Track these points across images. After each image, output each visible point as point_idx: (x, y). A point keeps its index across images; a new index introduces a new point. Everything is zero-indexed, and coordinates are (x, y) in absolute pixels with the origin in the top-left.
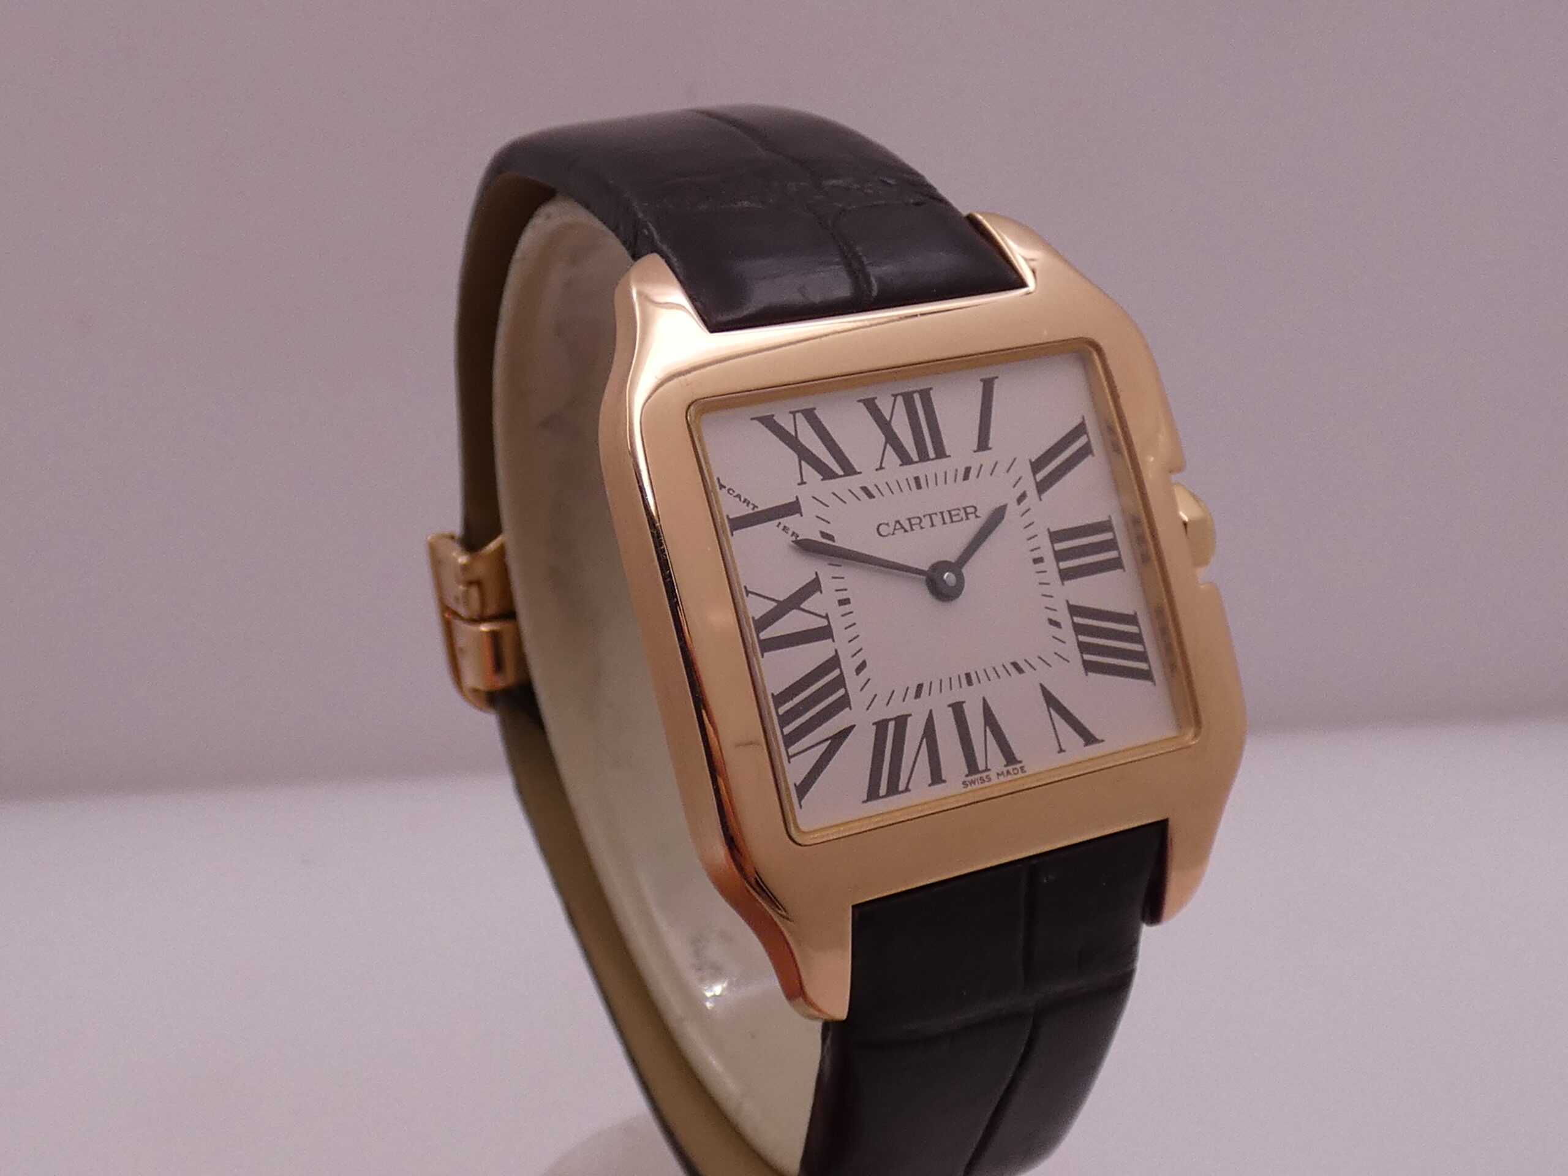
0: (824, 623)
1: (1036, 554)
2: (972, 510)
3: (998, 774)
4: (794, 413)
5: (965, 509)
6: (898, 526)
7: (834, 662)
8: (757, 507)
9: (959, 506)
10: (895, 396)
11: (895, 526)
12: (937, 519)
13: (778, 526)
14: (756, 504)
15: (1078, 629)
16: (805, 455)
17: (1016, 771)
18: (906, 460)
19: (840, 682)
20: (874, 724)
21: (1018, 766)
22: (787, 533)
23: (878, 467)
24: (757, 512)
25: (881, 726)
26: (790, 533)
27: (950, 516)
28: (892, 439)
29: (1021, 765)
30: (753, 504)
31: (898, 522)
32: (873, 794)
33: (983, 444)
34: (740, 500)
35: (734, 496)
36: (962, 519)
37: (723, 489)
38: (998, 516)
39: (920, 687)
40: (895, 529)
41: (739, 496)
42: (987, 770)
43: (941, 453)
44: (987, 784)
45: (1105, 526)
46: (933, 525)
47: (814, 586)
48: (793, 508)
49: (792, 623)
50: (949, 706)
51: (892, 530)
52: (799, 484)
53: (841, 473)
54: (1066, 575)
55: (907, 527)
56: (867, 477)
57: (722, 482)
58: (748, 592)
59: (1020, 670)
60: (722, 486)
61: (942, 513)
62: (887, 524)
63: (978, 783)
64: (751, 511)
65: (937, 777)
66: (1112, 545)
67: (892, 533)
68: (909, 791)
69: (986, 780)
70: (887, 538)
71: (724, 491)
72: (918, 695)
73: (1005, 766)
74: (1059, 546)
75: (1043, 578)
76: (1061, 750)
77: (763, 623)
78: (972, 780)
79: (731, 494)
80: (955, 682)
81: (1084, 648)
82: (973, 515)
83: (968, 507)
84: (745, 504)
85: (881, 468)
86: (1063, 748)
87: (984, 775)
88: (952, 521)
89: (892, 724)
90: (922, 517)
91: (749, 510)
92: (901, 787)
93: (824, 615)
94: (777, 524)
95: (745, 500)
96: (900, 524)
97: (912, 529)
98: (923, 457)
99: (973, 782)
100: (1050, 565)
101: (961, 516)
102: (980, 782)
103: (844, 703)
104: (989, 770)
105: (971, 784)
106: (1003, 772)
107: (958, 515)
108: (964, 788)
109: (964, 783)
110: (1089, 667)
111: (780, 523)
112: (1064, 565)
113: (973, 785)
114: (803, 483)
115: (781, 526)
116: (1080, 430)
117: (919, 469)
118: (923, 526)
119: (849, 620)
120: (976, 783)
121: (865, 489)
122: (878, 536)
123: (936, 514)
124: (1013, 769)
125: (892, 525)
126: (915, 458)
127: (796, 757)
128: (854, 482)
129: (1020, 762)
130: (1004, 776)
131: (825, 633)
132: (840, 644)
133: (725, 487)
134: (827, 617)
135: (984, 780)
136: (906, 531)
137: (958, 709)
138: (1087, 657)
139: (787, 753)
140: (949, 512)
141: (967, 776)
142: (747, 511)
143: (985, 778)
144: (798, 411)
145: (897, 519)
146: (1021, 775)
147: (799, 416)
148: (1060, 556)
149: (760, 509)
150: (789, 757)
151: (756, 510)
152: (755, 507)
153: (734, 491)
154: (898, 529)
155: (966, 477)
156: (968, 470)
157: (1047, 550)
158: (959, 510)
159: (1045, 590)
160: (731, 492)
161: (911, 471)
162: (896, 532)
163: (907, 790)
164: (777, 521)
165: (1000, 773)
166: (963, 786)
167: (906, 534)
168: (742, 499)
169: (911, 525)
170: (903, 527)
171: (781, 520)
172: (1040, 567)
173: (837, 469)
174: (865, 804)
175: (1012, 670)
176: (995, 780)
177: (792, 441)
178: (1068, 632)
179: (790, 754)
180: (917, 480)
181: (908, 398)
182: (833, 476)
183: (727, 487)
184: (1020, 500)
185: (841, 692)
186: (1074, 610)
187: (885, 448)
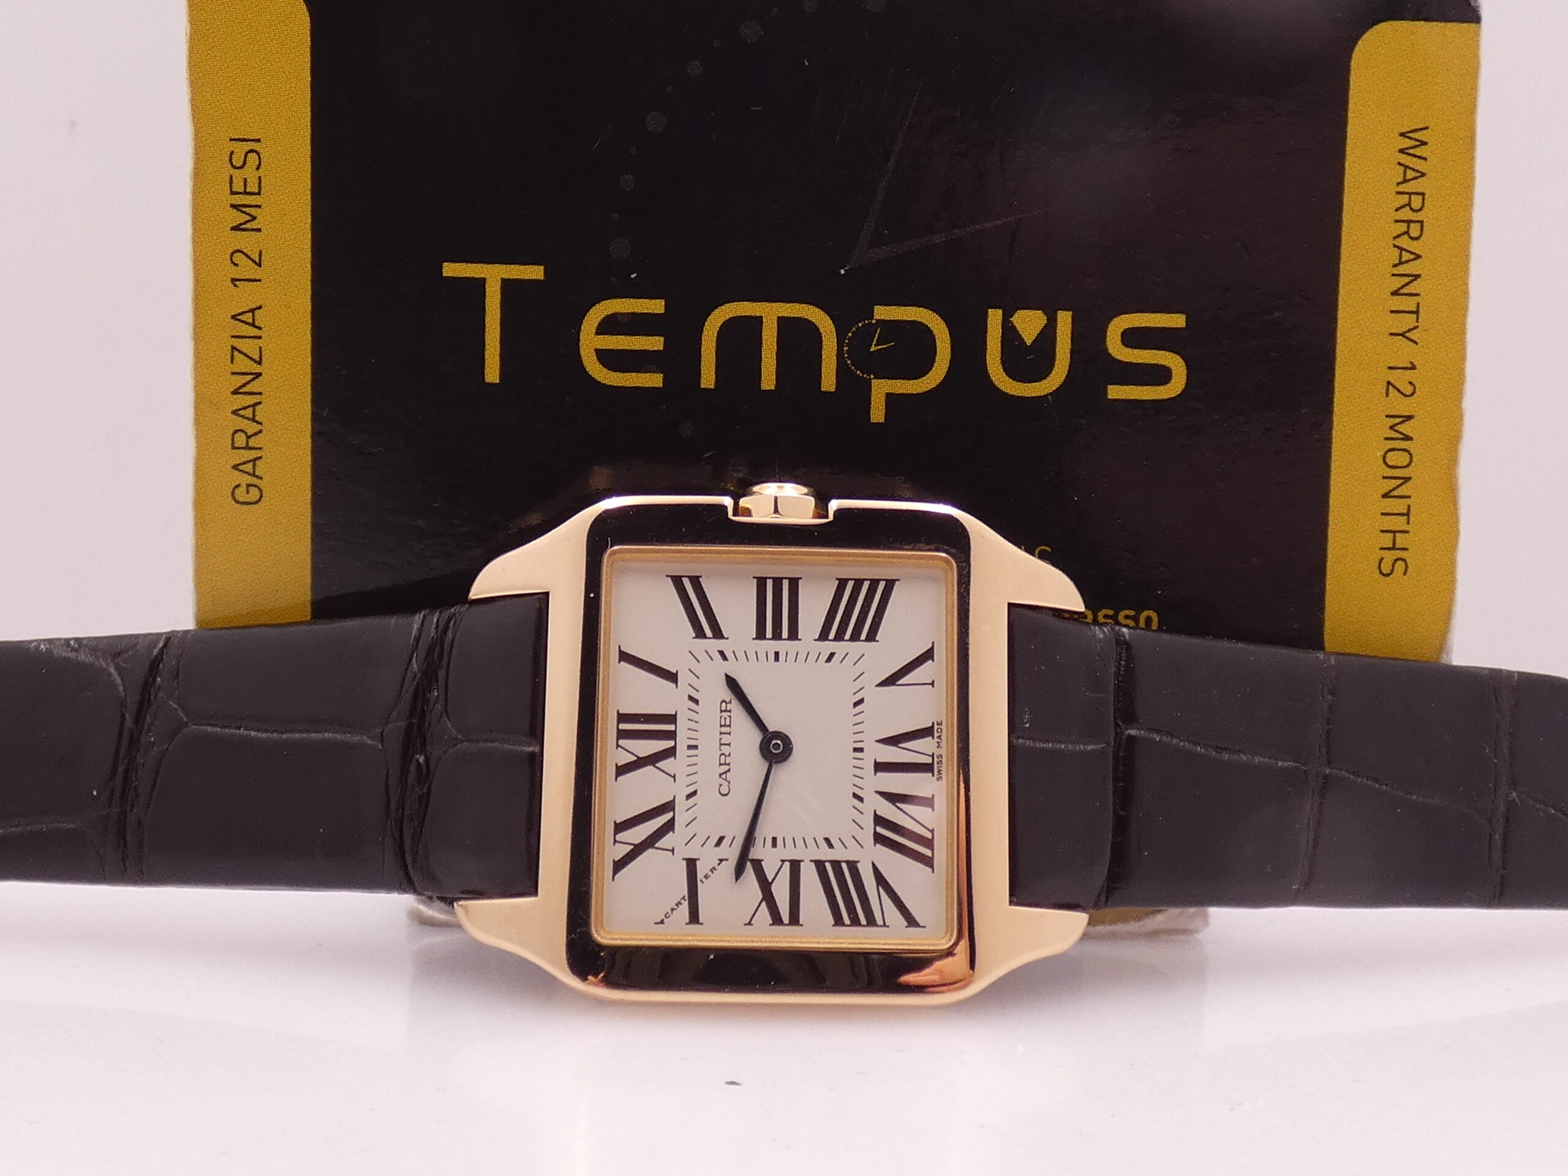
0: (787, 864)
1: (772, 657)
2: (724, 705)
3: (938, 747)
4: (615, 841)
5: (722, 711)
6: (724, 776)
7: (820, 865)
8: (685, 896)
9: (719, 715)
10: (618, 746)
11: (723, 779)
12: (726, 739)
13: (703, 882)
14: (682, 896)
15: (839, 637)
16: (650, 842)
17: (939, 730)
18: (671, 752)
19: (836, 864)
20: (875, 845)
21: (936, 727)
22: (710, 876)
23: (672, 779)
24: (688, 895)
25: (879, 839)
26: (710, 873)
28: (653, 759)
29: (935, 724)
30: (681, 899)
31: (720, 775)
32: (928, 862)
33: (672, 677)
34: (676, 908)
35: (672, 913)
36: (730, 717)
37: (665, 921)
38: (732, 684)
39: (855, 796)
40: (726, 780)
41: (672, 910)
42: (933, 756)
43: (672, 719)
44: (944, 760)
45: (761, 584)
46: (729, 744)
47: (757, 865)
48: (691, 864)
49: (781, 892)
50: (875, 774)
51: (725, 782)
52: (673, 854)
53: (671, 814)
54: (793, 635)
55: (726, 768)
56: (680, 791)
57: (659, 921)
59: (861, 701)
60: (662, 922)
61: (721, 733)
62: (721, 785)
64: (687, 901)
65: (928, 802)
66: (778, 582)
67: (727, 783)
71: (666, 920)
72: (861, 799)
73: (933, 738)
74: (769, 634)
75: (791, 657)
76: (932, 684)
77: (776, 917)
79: (669, 916)
80: (858, 763)
81: (855, 637)
82: (728, 705)
83: (721, 707)
84: (680, 905)
85: (674, 777)
86: (931, 682)
87: (936, 760)
88: (729, 726)
89: (879, 829)
90: (721, 752)
91: (686, 904)
92: (929, 836)
93: (781, 863)
94: (701, 883)
95: (677, 905)
96: (723, 774)
97: (729, 764)
98: (672, 735)
99: (939, 771)
100: (782, 646)
101: (727, 717)
102: (940, 765)
103: (853, 866)
104: (933, 754)
105: (940, 774)
106: (938, 743)
107: (725, 719)
109: (938, 780)
110: (871, 637)
111: (701, 880)
112: (785, 634)
113: (941, 772)
114: (673, 851)
115: (704, 880)
116: (677, 582)
117: (682, 743)
119: (789, 842)
120: (940, 768)
121: (689, 796)
122: (729, 796)
123: (720, 739)
124: (938, 732)
125: (721, 781)
126: (671, 743)
127: (886, 920)
128: (681, 805)
129: (933, 724)
130: (941, 742)
131: (795, 866)
132: (807, 855)
133: (663, 920)
134: (783, 861)
135: (941, 761)
136: (729, 770)
137: (879, 767)
138: (863, 637)
139: (881, 926)
140: (721, 726)
141: (933, 775)
142: (685, 905)
143: (938, 760)
144: (614, 837)
145: (718, 775)
146: (944, 727)
147: (619, 837)
148: (777, 636)
149: (686, 894)
150: (885, 925)
151: (686, 898)
152: (683, 898)
153: (668, 913)
154: (726, 776)
155: (696, 702)
156: (691, 698)
157: (771, 646)
158: (721, 717)
159: (802, 657)
161: (681, 750)
162: (728, 780)
163: (932, 831)
164: (699, 883)
165: (938, 745)
166: (940, 781)
167: (731, 770)
169: (725, 764)
170: (726, 772)
171: (699, 879)
172: (782, 657)
173: (668, 816)
174: (935, 871)
175: (859, 708)
176: (943, 751)
177: (637, 850)
178: (840, 648)
179: (882, 924)
180: (690, 747)
181: (622, 734)
182: (673, 820)
183: (664, 917)
184: (725, 658)
185: (844, 865)
186: (823, 636)
187: (659, 769)
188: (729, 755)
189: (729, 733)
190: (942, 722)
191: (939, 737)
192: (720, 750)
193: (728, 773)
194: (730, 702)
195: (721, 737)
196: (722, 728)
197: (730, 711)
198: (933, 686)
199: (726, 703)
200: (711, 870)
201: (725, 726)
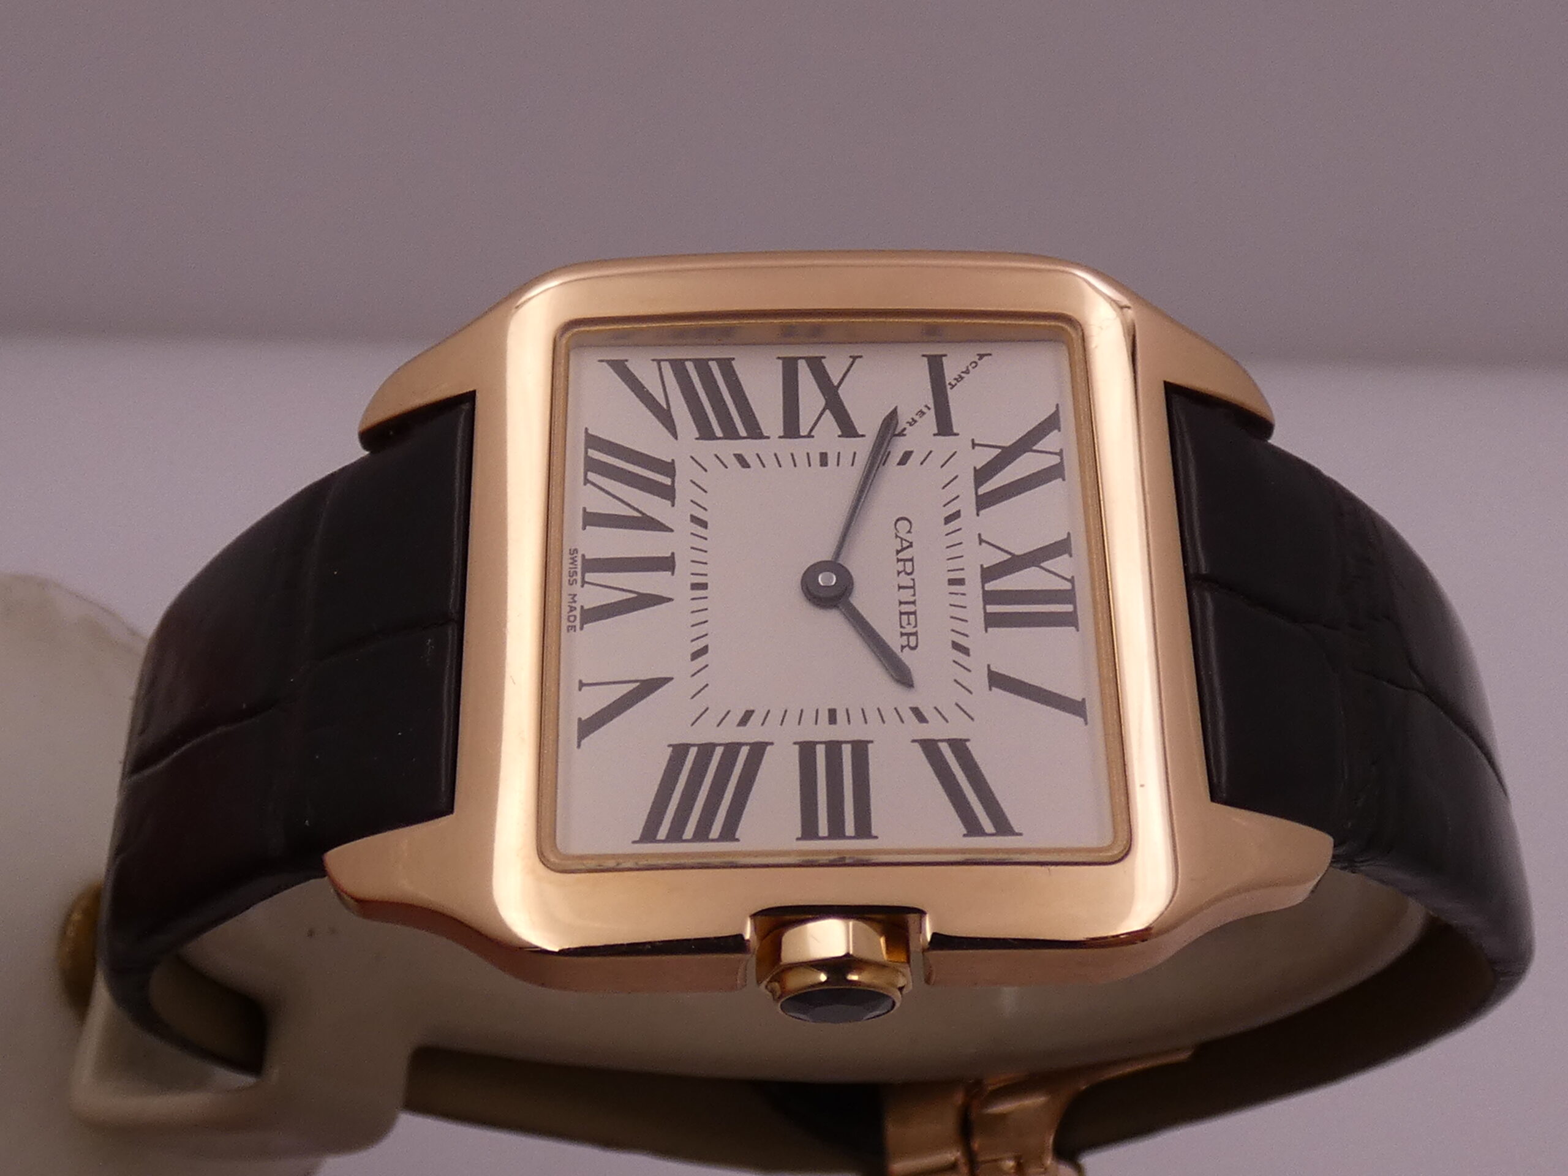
1: (841, 716)
2: (913, 644)
3: (575, 595)
4: (1060, 454)
5: (915, 634)
6: (905, 544)
7: (755, 432)
8: (951, 388)
9: (918, 629)
10: (1072, 581)
11: (905, 540)
12: (906, 595)
13: (926, 406)
14: (955, 389)
15: (732, 749)
16: (1007, 455)
17: (572, 619)
18: (989, 574)
19: (731, 433)
20: (673, 460)
21: (578, 623)
22: (917, 414)
23: (983, 538)
24: (946, 390)
25: (668, 469)
26: (917, 418)
27: (908, 612)
28: (1015, 563)
29: (578, 627)
30: (956, 384)
31: (911, 545)
32: (593, 441)
33: (997, 680)
34: (963, 372)
35: (967, 367)
36: (902, 627)
37: (978, 357)
38: (903, 677)
39: (703, 524)
40: (902, 539)
42: (584, 582)
43: (992, 621)
45: (864, 830)
46: (900, 587)
47: (848, 429)
48: (945, 427)
49: (810, 397)
50: (673, 554)
51: (902, 536)
52: (973, 440)
53: (981, 491)
54: (807, 750)
55: (901, 556)
56: (971, 522)
57: (985, 358)
58: (854, 358)
59: (695, 655)
60: (981, 356)
61: (914, 603)
62: (909, 532)
63: (570, 568)
64: (947, 382)
65: (592, 519)
66: (837, 829)
67: (898, 534)
68: (585, 484)
69: (572, 579)
70: (893, 526)
71: (975, 358)
72: (695, 519)
73: (582, 607)
74: (847, 750)
75: (809, 716)
76: (582, 685)
77: (817, 366)
78: (576, 561)
79: (971, 364)
80: (699, 568)
81: (706, 750)
82: (906, 643)
83: (917, 639)
84: (957, 377)
85: (981, 541)
86: (584, 688)
87: (579, 577)
88: (901, 613)
89: (667, 481)
90: (912, 577)
91: (949, 379)
92: (591, 476)
93: (812, 434)
94: (929, 406)
95: (962, 378)
96: (908, 547)
97: (899, 560)
98: (990, 597)
100: (825, 732)
101: (907, 627)
102: (572, 570)
103: (706, 433)
104: (582, 586)
105: (573, 559)
106: (575, 602)
107: (909, 624)
108: (570, 550)
109: (576, 550)
110: (679, 751)
111: (929, 409)
112: (821, 751)
113: (571, 561)
114: (974, 445)
115: (925, 410)
116: (1003, 827)
117: (974, 588)
118: (901, 575)
119: (801, 460)
120: (571, 566)
121: (957, 515)
122: (897, 518)
123: (914, 595)
124: (575, 617)
125: (909, 537)
126: (989, 586)
127: (657, 368)
128: (967, 504)
129: (582, 628)
130: (570, 601)
131: (791, 429)
132: (774, 444)
133: (979, 359)
134: (809, 436)
135: (572, 576)
136: (898, 552)
137: (666, 564)
138: (693, 751)
139: (664, 360)
140: (914, 613)
141: (583, 556)
143: (575, 577)
144: (1062, 459)
145: (914, 544)
146: (565, 624)
147: (1057, 459)
148: (834, 748)
149: (949, 392)
150: (659, 362)
151: (949, 387)
152: (953, 386)
153: (973, 368)
154: (902, 544)
155: (956, 646)
156: (965, 651)
157: (844, 732)
158: (915, 626)
159: (793, 717)
160: (974, 365)
161: (973, 578)
162: (899, 540)
163: (586, 481)
164: (931, 406)
165: (576, 599)
166: (573, 548)
167: (895, 553)
168: (963, 375)
169: (904, 561)
170: (903, 549)
171: (933, 411)
172: (824, 716)
173: (986, 488)
174: (584, 430)
175: (699, 644)
176: (566, 589)
177: (1026, 443)
178: (730, 733)
179: (662, 363)
180: (960, 582)
181: (1067, 596)
182: (978, 482)
183: (979, 362)
184: (916, 711)
185: (719, 433)
186: (758, 750)
187: (1006, 552)
188: (899, 573)
189: (901, 603)
190: (568, 631)
191: (572, 609)
192: (913, 580)
193: (899, 548)
194: (903, 647)
195: (914, 598)
196: (912, 610)
197: (902, 634)
198: (580, 682)
199: (908, 645)
200: (915, 421)
201: (908, 613)
